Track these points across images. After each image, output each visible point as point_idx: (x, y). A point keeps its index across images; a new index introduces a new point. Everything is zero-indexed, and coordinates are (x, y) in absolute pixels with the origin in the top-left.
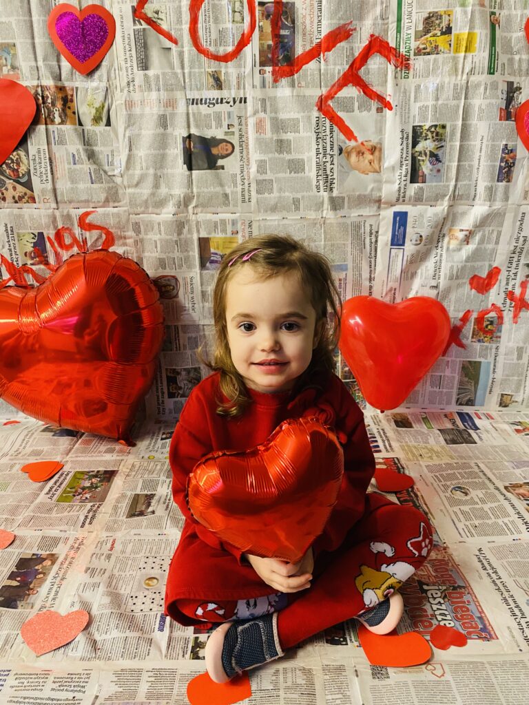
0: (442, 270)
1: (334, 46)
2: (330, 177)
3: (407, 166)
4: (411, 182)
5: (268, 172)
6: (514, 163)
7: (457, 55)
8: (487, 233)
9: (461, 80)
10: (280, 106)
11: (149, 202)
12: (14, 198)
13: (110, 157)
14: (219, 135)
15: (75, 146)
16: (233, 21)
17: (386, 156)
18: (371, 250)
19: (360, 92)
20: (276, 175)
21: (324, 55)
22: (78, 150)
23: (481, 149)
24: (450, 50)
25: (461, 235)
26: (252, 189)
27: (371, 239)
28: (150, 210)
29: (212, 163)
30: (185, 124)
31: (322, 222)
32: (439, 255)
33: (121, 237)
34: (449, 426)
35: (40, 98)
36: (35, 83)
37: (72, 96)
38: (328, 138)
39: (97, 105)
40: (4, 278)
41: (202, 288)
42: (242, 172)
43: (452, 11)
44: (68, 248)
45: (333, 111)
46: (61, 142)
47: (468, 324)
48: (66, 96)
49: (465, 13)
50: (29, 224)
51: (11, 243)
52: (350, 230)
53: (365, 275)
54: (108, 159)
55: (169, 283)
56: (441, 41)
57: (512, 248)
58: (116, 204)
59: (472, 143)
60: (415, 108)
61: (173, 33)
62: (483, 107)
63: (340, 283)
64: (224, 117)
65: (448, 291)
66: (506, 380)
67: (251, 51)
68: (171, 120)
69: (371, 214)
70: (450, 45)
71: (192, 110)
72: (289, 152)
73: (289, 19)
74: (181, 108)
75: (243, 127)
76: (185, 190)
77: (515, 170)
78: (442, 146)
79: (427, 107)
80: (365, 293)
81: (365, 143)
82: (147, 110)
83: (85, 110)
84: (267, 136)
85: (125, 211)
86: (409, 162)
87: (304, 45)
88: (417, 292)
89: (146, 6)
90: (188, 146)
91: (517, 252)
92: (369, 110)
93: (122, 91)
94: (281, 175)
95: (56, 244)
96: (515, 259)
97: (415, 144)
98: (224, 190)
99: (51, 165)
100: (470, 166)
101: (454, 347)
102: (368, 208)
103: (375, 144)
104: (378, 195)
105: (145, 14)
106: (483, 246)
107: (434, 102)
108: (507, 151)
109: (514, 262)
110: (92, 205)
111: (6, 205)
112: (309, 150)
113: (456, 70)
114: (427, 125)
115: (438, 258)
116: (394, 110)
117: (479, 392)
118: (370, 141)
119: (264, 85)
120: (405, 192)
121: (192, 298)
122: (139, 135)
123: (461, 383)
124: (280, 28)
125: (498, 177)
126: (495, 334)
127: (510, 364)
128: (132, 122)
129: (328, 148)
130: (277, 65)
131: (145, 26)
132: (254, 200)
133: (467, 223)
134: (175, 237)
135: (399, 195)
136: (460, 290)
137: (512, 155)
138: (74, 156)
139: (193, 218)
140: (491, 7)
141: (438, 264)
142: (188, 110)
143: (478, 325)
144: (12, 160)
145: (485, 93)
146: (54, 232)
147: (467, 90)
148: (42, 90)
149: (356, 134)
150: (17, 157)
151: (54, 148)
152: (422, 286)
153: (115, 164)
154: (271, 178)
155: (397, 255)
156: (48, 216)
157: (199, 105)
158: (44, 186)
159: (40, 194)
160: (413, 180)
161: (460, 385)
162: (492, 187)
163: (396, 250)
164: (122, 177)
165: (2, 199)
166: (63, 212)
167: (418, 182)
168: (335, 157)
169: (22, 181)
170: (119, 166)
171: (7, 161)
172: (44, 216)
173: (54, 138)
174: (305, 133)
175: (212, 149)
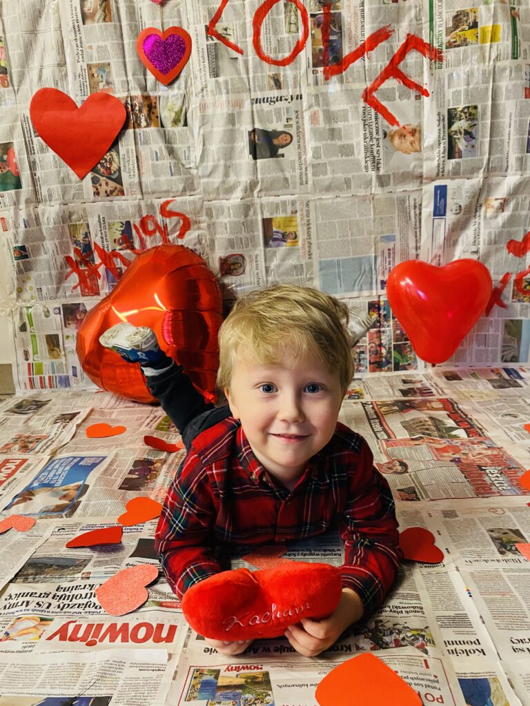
0: (481, 236)
1: (376, 45)
2: (376, 158)
3: (444, 144)
4: (449, 158)
5: (323, 157)
7: (484, 45)
8: (520, 200)
9: (489, 66)
10: (331, 100)
11: (220, 189)
12: (106, 192)
13: (187, 152)
14: (279, 127)
15: (158, 145)
16: (290, 31)
18: (416, 222)
19: (400, 83)
20: (330, 159)
21: (367, 54)
22: (160, 149)
23: (510, 124)
24: (477, 41)
25: (496, 204)
26: (308, 172)
27: (415, 212)
28: (221, 196)
29: (273, 153)
30: (250, 120)
31: (371, 198)
32: (477, 223)
33: (196, 222)
34: (495, 377)
35: (130, 107)
36: (125, 94)
37: (156, 103)
38: (374, 124)
39: (177, 109)
40: (96, 263)
41: (266, 264)
42: (300, 159)
43: (477, 9)
44: (150, 233)
45: (377, 101)
46: (146, 142)
47: (508, 285)
48: (151, 104)
49: (489, 9)
50: (119, 215)
51: (103, 231)
52: (396, 201)
53: (412, 244)
54: (185, 154)
55: (237, 261)
56: (469, 34)
58: (192, 193)
59: (502, 120)
60: (449, 93)
61: (239, 45)
62: (510, 87)
63: (389, 253)
64: (283, 111)
65: (488, 255)
67: (306, 55)
68: (238, 118)
69: (415, 189)
70: (477, 37)
71: (256, 108)
72: (340, 139)
73: (337, 26)
74: (247, 107)
75: (300, 120)
76: (251, 177)
78: (475, 125)
79: (460, 91)
80: (412, 258)
81: (406, 127)
82: (218, 111)
83: (166, 114)
84: (320, 126)
85: (200, 198)
86: (446, 141)
87: (350, 47)
88: (460, 256)
89: (217, 25)
90: (253, 139)
92: (409, 98)
93: (197, 96)
94: (334, 158)
95: (141, 231)
97: (450, 124)
98: (285, 175)
99: (138, 162)
100: (502, 141)
101: (496, 308)
102: (411, 184)
103: (415, 127)
104: (420, 172)
105: (216, 31)
106: (517, 213)
110: (171, 195)
111: (100, 198)
112: (358, 135)
113: (484, 58)
114: (461, 107)
115: (476, 226)
116: (430, 96)
117: (522, 349)
118: (410, 125)
119: (316, 83)
120: (443, 168)
121: (257, 274)
122: (211, 132)
123: (504, 340)
124: (329, 36)
125: (527, 149)
128: (206, 121)
129: (374, 133)
130: (327, 65)
131: (216, 41)
132: (310, 182)
133: (502, 192)
134: (242, 219)
135: (438, 170)
136: (499, 254)
138: (156, 153)
139: (258, 201)
140: (510, 3)
141: (477, 231)
142: (252, 108)
143: (517, 286)
144: (106, 160)
145: (510, 75)
146: (140, 220)
147: (495, 74)
149: (398, 119)
150: (110, 157)
151: (141, 148)
152: (464, 252)
153: (191, 158)
154: (325, 162)
155: (439, 225)
156: (135, 206)
157: (262, 103)
158: (131, 180)
159: (128, 187)
160: (451, 156)
161: (504, 343)
162: (522, 157)
163: (438, 220)
164: (197, 168)
165: (97, 193)
166: (147, 202)
167: (455, 158)
168: (381, 141)
169: (114, 177)
170: (194, 160)
171: (101, 161)
172: (131, 206)
173: (141, 140)
174: (353, 121)
175: (273, 140)
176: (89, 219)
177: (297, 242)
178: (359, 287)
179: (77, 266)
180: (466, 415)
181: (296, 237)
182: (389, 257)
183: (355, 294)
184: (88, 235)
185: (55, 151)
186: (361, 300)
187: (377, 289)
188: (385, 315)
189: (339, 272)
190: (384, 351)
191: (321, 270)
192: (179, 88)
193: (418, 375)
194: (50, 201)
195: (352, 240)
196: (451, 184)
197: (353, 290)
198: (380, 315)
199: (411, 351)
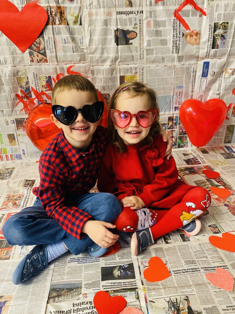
0: (222, 87)
2: (178, 47)
3: (211, 41)
4: (212, 49)
5: (152, 45)
10: (158, 14)
11: (99, 60)
12: (37, 60)
13: (81, 39)
14: (130, 28)
15: (66, 35)
17: (202, 37)
18: (193, 79)
19: (193, 7)
22: (67, 37)
25: (230, 71)
26: (144, 53)
27: (193, 74)
28: (99, 64)
29: (127, 42)
30: (115, 24)
31: (174, 67)
32: (220, 80)
34: (223, 152)
35: (49, 12)
36: (46, 5)
37: (64, 11)
38: (178, 29)
39: (76, 15)
40: (33, 97)
42: (140, 45)
45: (181, 16)
46: (59, 33)
47: (230, 109)
48: (61, 11)
50: (44, 72)
51: (36, 81)
52: (185, 70)
53: (190, 90)
54: (80, 41)
55: (106, 97)
58: (84, 62)
60: (216, 15)
63: (180, 94)
64: (133, 20)
65: (224, 95)
68: (109, 22)
69: (194, 63)
71: (119, 17)
72: (161, 36)
74: (114, 16)
75: (141, 25)
76: (115, 55)
78: (226, 32)
79: (221, 14)
80: (189, 98)
81: (193, 31)
82: (99, 17)
83: (70, 17)
84: (151, 29)
85: (88, 65)
86: (212, 39)
88: (211, 97)
90: (117, 34)
92: (196, 16)
93: (87, 8)
94: (157, 47)
97: (215, 31)
98: (132, 54)
99: (55, 44)
101: (225, 120)
102: (193, 60)
103: (198, 32)
104: (198, 55)
107: (224, 12)
110: (73, 63)
111: (34, 64)
112: (170, 35)
114: (221, 22)
115: (219, 82)
116: (207, 15)
117: (233, 138)
118: (196, 30)
119: (151, 5)
120: (209, 53)
122: (95, 29)
123: (226, 134)
128: (91, 23)
129: (178, 34)
132: (145, 58)
133: (234, 66)
134: (110, 76)
135: (207, 54)
136: (228, 95)
138: (65, 40)
139: (118, 67)
141: (220, 84)
142: (117, 17)
143: (234, 110)
144: (37, 42)
146: (56, 76)
148: (50, 9)
149: (190, 27)
150: (39, 41)
151: (56, 36)
152: (213, 94)
153: (84, 43)
154: (152, 48)
155: (204, 81)
156: (54, 68)
157: (122, 14)
158: (51, 54)
159: (50, 58)
160: (213, 47)
163: (203, 79)
164: (87, 49)
165: (32, 61)
166: (60, 66)
167: (215, 49)
168: (181, 38)
169: (41, 52)
170: (85, 44)
171: (34, 43)
172: (52, 68)
173: (56, 31)
174: (168, 27)
175: (127, 35)
176: (28, 75)
178: (165, 110)
179: (22, 99)
180: (220, 176)
182: (179, 96)
183: (162, 113)
184: (28, 83)
185: (7, 36)
186: (165, 116)
187: (172, 111)
188: (175, 123)
190: (174, 140)
192: (77, 3)
193: (188, 150)
194: (6, 64)
195: (163, 87)
196: (211, 61)
197: (161, 111)
198: (173, 123)
199: (186, 139)
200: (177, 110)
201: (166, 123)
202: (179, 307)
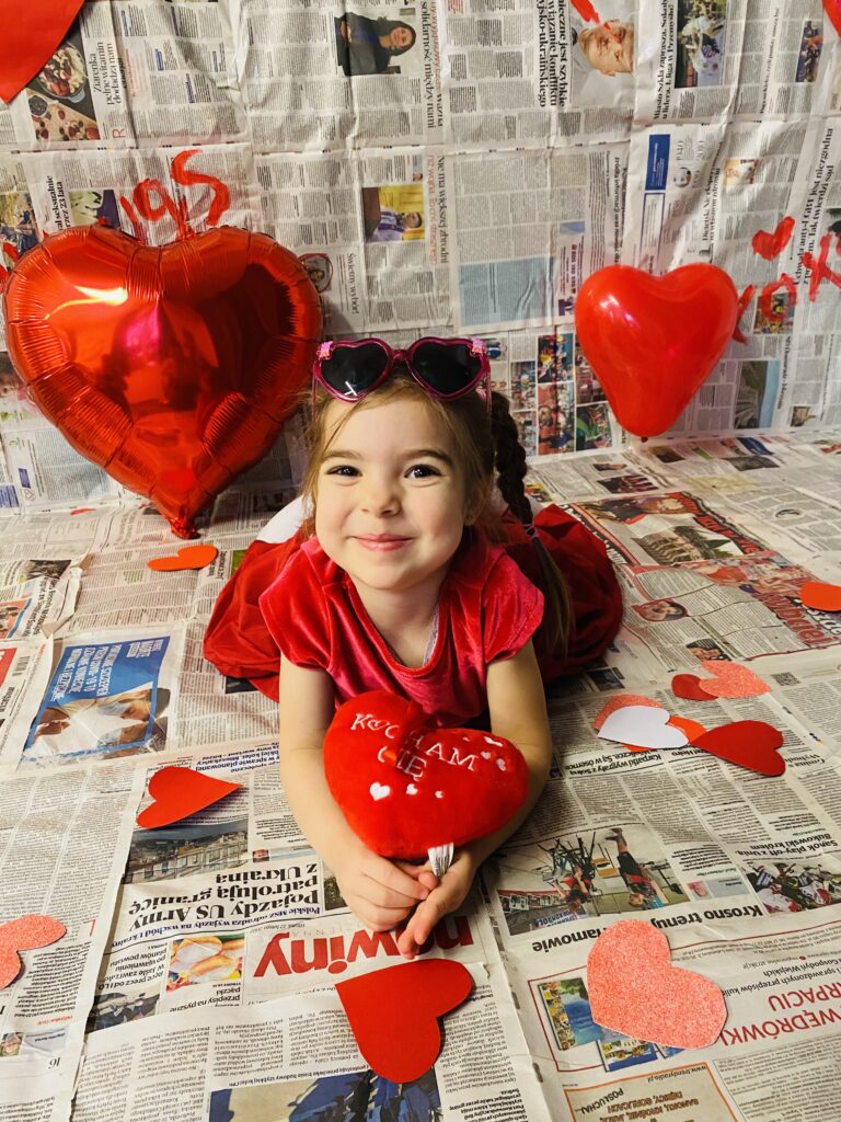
0: (716, 225)
2: (560, 82)
3: (670, 62)
4: (676, 86)
5: (468, 74)
6: (819, 51)
8: (778, 163)
11: (285, 131)
12: (62, 130)
13: (218, 54)
14: (391, 13)
15: (162, 38)
18: (617, 198)
20: (480, 80)
22: (167, 45)
23: (775, 28)
25: (742, 169)
26: (443, 104)
27: (616, 181)
28: (287, 144)
29: (381, 63)
31: (548, 155)
32: (711, 202)
33: (240, 194)
38: (557, 16)
41: (367, 272)
42: (428, 77)
44: (155, 215)
46: (137, 30)
47: (749, 306)
50: (89, 177)
51: (60, 210)
52: (588, 162)
53: (610, 238)
54: (215, 59)
55: (315, 265)
57: (812, 185)
58: (232, 137)
59: (762, 21)
65: (724, 256)
66: (801, 385)
69: (618, 140)
72: (498, 41)
75: (429, 1)
76: (341, 109)
77: (821, 61)
78: (721, 27)
80: (609, 262)
81: (610, 25)
84: (464, 16)
85: (246, 149)
86: (674, 54)
88: (681, 261)
90: (343, 34)
91: (818, 191)
94: (487, 80)
95: (136, 210)
96: (815, 204)
97: (682, 24)
98: (401, 108)
99: (122, 71)
100: (759, 59)
101: (732, 345)
102: (613, 131)
103: (624, 26)
104: (629, 109)
106: (772, 185)
108: (810, 32)
109: (813, 207)
110: (194, 140)
111: (49, 144)
112: (529, 37)
115: (708, 207)
117: (765, 408)
118: (617, 21)
120: (667, 103)
121: (353, 290)
122: (265, 16)
123: (740, 395)
125: (798, 74)
126: (785, 320)
127: (806, 361)
129: (558, 34)
132: (446, 123)
133: (751, 149)
134: (326, 189)
135: (659, 107)
136: (740, 255)
137: (816, 38)
138: (159, 55)
139: (354, 156)
141: (710, 215)
143: (762, 308)
144: (57, 64)
146: (132, 188)
149: (596, 10)
150: (65, 58)
151: (126, 41)
152: (689, 252)
153: (228, 68)
154: (473, 85)
155: (654, 205)
156: (123, 161)
158: (112, 108)
159: (107, 123)
160: (679, 83)
161: (739, 398)
162: (789, 89)
163: (653, 196)
164: (239, 90)
165: (43, 133)
166: (146, 152)
167: (686, 86)
168: (568, 48)
169: (75, 100)
170: (233, 71)
171: (47, 66)
172: (115, 161)
173: (125, 25)
174: (522, 9)
175: (381, 38)
176: (29, 185)
177: (423, 231)
178: (525, 312)
180: (723, 519)
181: (420, 223)
182: (573, 260)
183: (518, 324)
184: (31, 217)
186: (527, 334)
187: (552, 315)
188: (564, 360)
189: (493, 286)
190: (562, 420)
191: (462, 282)
193: (614, 455)
195: (514, 229)
196: (676, 133)
197: (514, 318)
198: (556, 359)
199: (604, 417)
200: (567, 313)
201: (530, 359)
202: (590, 858)
